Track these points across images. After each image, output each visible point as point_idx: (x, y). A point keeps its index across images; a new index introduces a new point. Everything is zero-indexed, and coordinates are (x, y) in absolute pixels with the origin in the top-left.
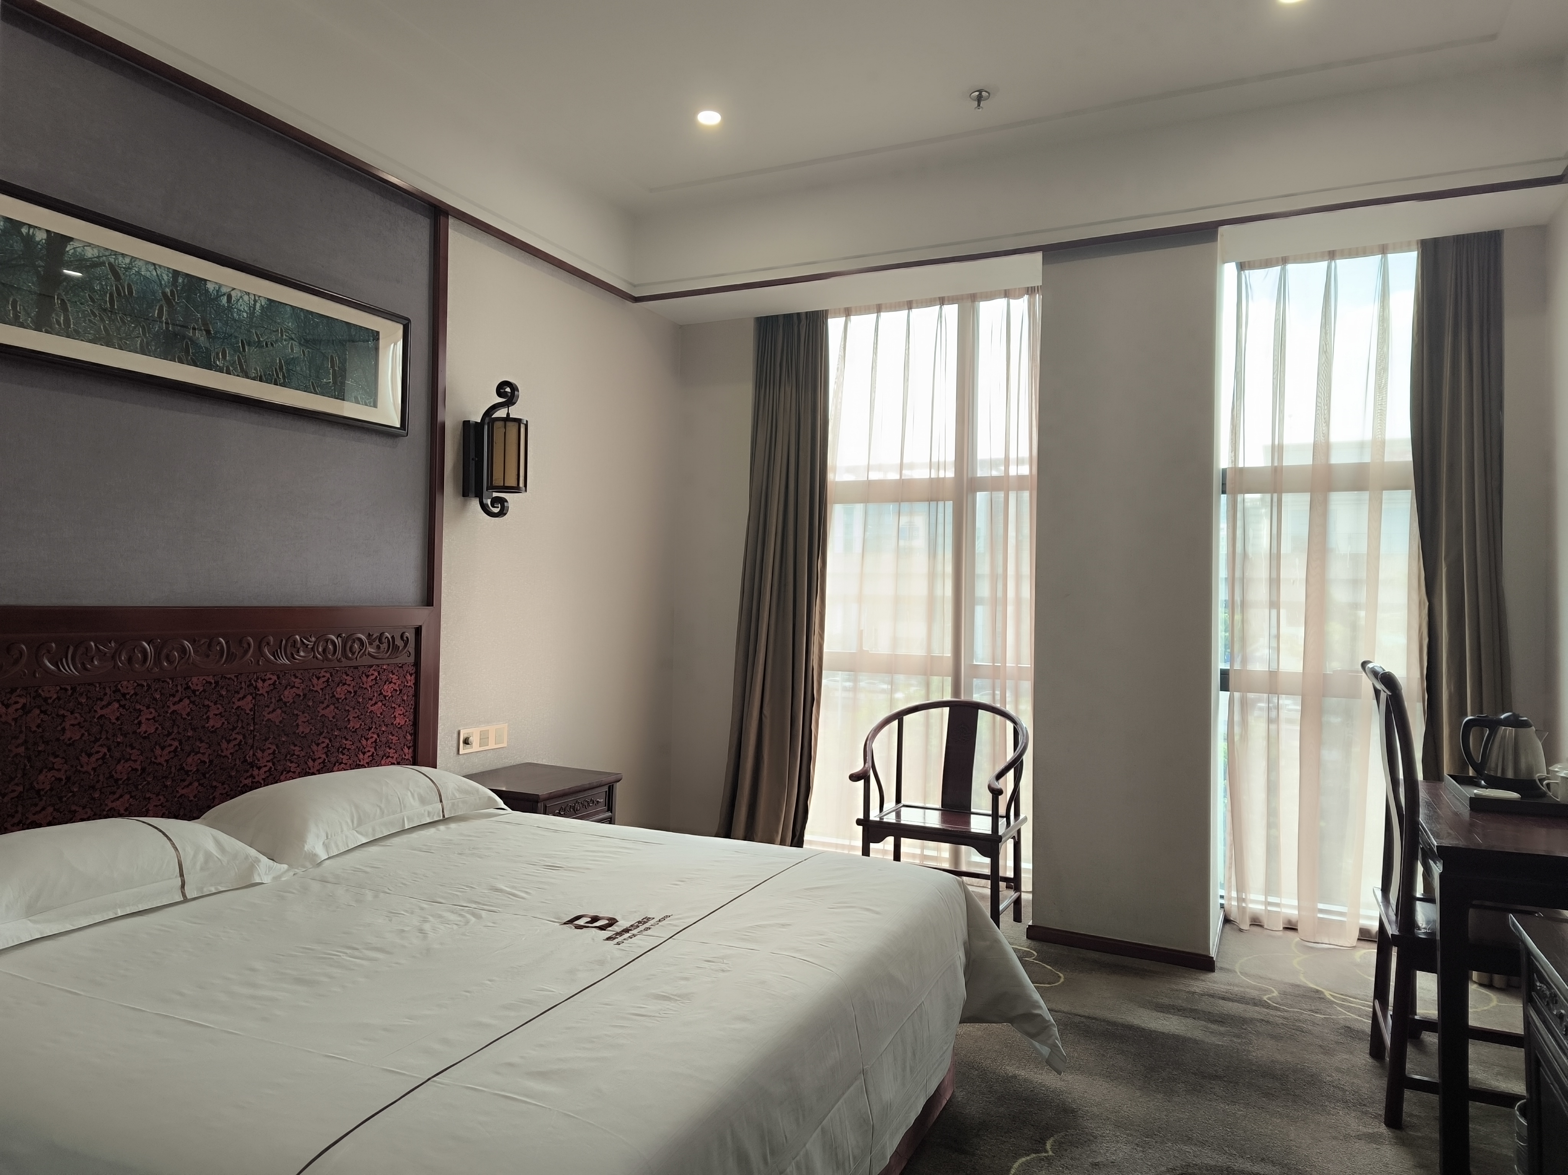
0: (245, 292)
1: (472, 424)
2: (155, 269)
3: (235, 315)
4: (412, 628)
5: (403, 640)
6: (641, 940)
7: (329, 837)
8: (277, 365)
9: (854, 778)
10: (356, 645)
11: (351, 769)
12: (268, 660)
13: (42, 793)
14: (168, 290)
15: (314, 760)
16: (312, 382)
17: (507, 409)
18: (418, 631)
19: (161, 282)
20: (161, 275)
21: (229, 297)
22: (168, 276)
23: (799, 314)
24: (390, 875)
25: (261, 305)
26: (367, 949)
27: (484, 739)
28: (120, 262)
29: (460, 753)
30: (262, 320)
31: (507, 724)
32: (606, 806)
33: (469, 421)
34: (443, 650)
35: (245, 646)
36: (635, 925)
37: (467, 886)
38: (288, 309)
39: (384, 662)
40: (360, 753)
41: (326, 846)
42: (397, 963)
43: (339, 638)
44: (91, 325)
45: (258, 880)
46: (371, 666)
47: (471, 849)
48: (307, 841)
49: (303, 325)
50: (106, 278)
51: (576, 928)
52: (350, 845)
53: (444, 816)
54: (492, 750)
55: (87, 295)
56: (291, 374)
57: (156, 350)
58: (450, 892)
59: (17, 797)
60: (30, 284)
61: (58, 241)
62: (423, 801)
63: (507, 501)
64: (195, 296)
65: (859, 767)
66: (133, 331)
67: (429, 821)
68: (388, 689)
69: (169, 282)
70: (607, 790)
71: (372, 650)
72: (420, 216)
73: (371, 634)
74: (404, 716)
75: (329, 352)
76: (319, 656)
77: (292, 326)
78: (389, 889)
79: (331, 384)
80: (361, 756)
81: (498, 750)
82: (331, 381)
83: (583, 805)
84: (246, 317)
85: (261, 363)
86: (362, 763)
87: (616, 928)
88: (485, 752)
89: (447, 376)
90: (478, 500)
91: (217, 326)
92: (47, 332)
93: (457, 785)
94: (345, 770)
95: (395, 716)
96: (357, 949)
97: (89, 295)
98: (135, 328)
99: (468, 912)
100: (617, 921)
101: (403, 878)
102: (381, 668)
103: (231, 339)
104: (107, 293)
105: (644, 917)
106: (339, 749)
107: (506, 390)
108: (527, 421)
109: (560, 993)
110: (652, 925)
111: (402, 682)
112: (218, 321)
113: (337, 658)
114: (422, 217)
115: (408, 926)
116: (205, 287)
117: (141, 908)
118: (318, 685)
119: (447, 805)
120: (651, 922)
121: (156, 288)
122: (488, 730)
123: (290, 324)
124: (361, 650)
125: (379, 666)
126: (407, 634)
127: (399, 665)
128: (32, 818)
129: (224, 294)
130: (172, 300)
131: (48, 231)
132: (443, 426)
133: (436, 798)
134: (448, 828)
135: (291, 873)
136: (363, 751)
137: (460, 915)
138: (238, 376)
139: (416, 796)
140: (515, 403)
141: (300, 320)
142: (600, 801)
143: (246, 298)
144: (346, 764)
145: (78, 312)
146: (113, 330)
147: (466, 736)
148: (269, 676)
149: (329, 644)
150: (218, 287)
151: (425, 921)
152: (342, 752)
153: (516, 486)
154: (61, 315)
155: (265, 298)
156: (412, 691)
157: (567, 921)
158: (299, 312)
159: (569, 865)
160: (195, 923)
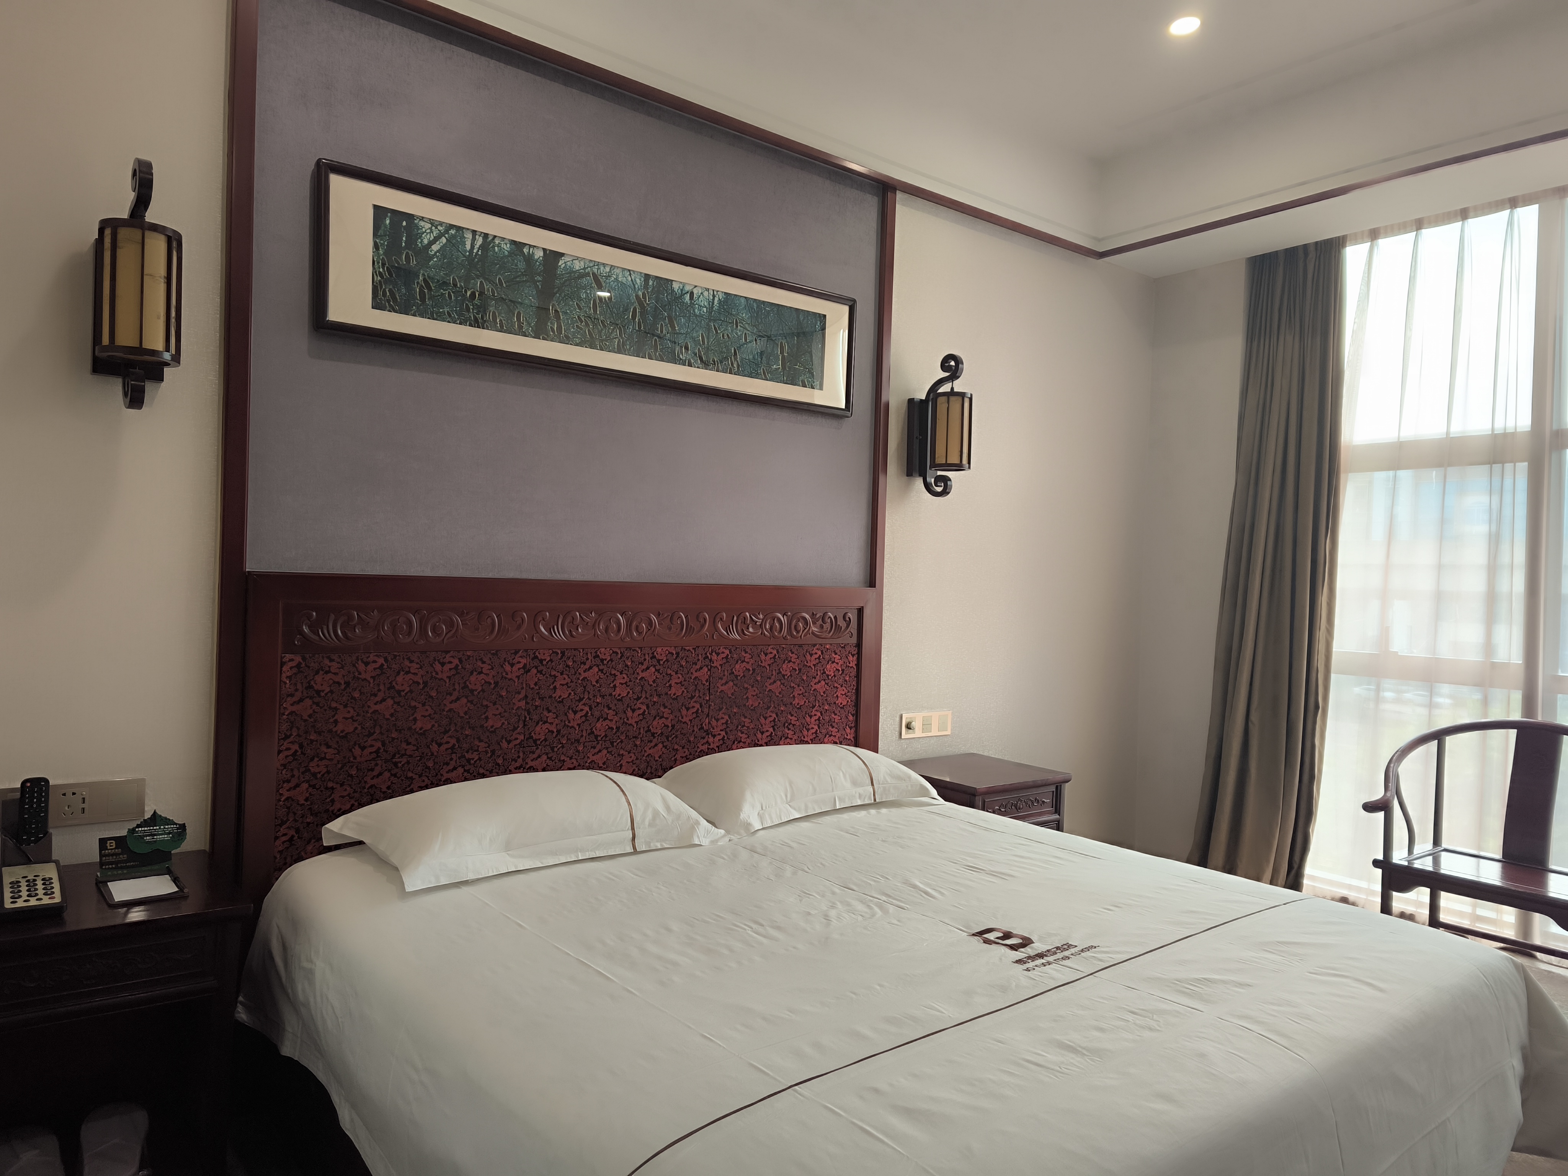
0: (705, 288)
1: (917, 401)
2: (630, 274)
3: (696, 310)
4: (854, 609)
5: (846, 621)
6: (1055, 970)
7: (764, 808)
8: (732, 355)
9: (1369, 807)
10: (800, 624)
11: (796, 744)
12: (721, 635)
13: (538, 742)
14: (640, 293)
15: (762, 733)
16: (763, 369)
17: (951, 383)
18: (860, 611)
19: (635, 287)
20: (635, 280)
21: (692, 294)
22: (640, 280)
23: (1305, 246)
24: (812, 854)
25: (719, 299)
26: (773, 927)
27: (926, 726)
28: (602, 271)
29: (903, 738)
30: (720, 313)
31: (951, 711)
32: (1053, 807)
33: (914, 398)
34: (885, 632)
35: (702, 620)
36: (1053, 950)
37: (883, 877)
38: (743, 300)
39: (827, 641)
40: (804, 729)
41: (761, 817)
42: (794, 948)
43: (785, 616)
44: (578, 330)
45: (697, 842)
46: (814, 645)
47: (895, 837)
48: (743, 810)
49: (756, 315)
50: (590, 287)
51: (984, 942)
52: (783, 818)
53: (875, 800)
54: (935, 737)
55: (575, 303)
56: (744, 362)
57: (630, 348)
58: (865, 880)
59: (519, 744)
60: (531, 298)
61: (553, 257)
62: (855, 783)
63: (950, 480)
64: (663, 296)
65: (1378, 794)
66: (612, 333)
67: (859, 803)
68: (830, 669)
69: (641, 286)
70: (1054, 790)
71: (816, 629)
72: (868, 195)
73: (815, 613)
74: (847, 696)
75: (779, 339)
76: (766, 633)
77: (745, 316)
78: (808, 868)
79: (780, 370)
80: (805, 732)
81: (941, 737)
82: (780, 366)
83: (1026, 803)
84: (705, 312)
85: (718, 354)
86: (806, 739)
87: (1029, 951)
88: (928, 738)
89: (891, 354)
90: (922, 479)
91: (681, 322)
92: (544, 339)
93: (889, 770)
94: (790, 744)
95: (837, 696)
96: (762, 925)
97: (577, 303)
98: (613, 329)
99: (877, 905)
100: (1033, 943)
101: (824, 859)
102: (824, 648)
103: (692, 334)
104: (591, 300)
105: (1065, 943)
106: (784, 724)
107: (951, 364)
108: (971, 395)
109: (949, 1016)
110: (1072, 955)
111: (844, 662)
112: (681, 317)
113: (783, 635)
114: (870, 196)
115: (816, 909)
116: (672, 287)
117: (598, 854)
118: (766, 660)
119: (878, 789)
120: (1073, 950)
121: (630, 292)
122: (931, 716)
123: (744, 315)
124: (805, 629)
125: (822, 646)
126: (850, 615)
127: (842, 646)
128: (530, 764)
129: (688, 292)
130: (644, 302)
131: (544, 250)
132: (887, 405)
133: (867, 782)
134: (879, 813)
135: (727, 839)
136: (807, 728)
137: (868, 906)
138: (698, 367)
139: (847, 776)
140: (959, 377)
141: (753, 310)
142: (1045, 801)
143: (706, 294)
144: (791, 739)
145: (567, 319)
146: (595, 333)
147: (908, 720)
148: (722, 650)
149: (775, 622)
150: (682, 286)
151: (833, 907)
152: (787, 727)
153: (959, 463)
154: (555, 323)
155: (722, 292)
156: (854, 673)
157: (976, 933)
158: (752, 302)
159: (992, 869)
160: (637, 875)
